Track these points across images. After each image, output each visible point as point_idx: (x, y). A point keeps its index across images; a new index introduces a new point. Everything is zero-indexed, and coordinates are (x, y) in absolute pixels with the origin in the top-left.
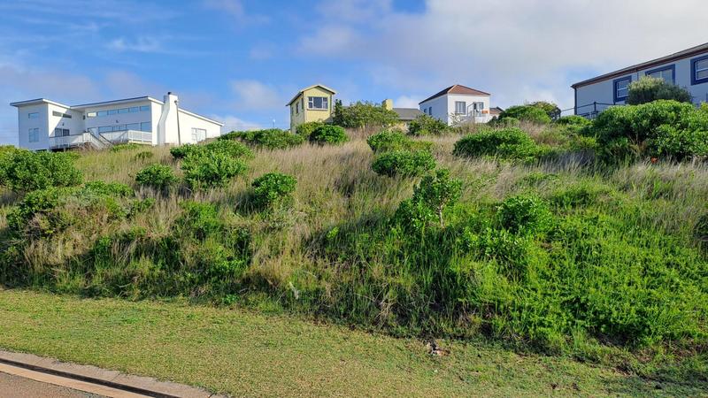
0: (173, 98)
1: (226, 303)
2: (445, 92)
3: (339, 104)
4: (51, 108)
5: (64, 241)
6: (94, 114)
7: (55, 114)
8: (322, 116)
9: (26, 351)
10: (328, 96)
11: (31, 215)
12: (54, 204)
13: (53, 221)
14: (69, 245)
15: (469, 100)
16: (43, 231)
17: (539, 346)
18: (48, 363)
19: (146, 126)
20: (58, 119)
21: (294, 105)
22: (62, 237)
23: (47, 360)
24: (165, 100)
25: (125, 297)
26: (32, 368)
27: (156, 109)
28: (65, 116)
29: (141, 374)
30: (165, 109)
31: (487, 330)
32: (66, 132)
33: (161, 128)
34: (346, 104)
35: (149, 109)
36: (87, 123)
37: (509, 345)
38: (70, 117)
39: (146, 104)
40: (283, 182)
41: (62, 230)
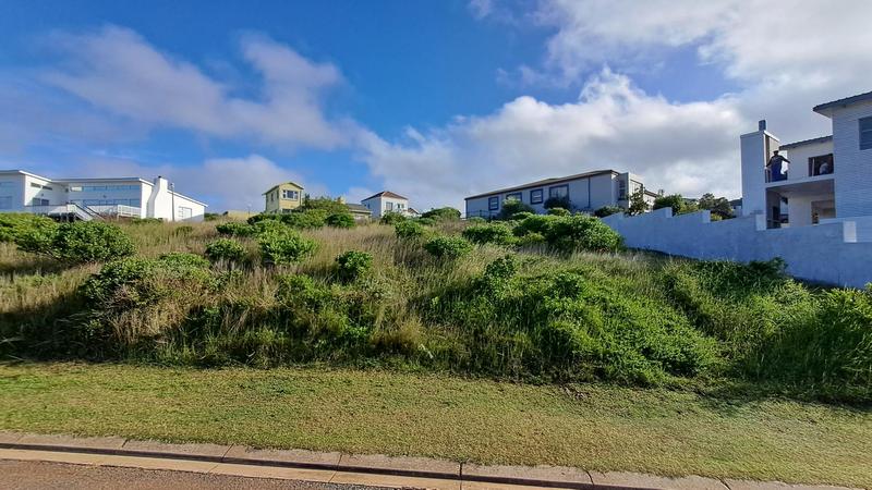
0: (163, 183)
1: (369, 365)
2: (380, 195)
3: (307, 197)
4: (29, 180)
5: (159, 312)
6: (80, 189)
7: (33, 185)
8: (295, 204)
9: (200, 440)
10: (297, 190)
11: (113, 286)
12: (141, 276)
13: (144, 292)
14: (164, 315)
15: (395, 201)
16: (134, 303)
17: (640, 383)
18: (239, 452)
19: (137, 202)
20: (38, 190)
21: (270, 195)
22: (157, 308)
23: (236, 448)
24: (156, 182)
25: (252, 365)
26: (222, 460)
27: (146, 190)
28: (44, 187)
29: (367, 452)
30: (155, 190)
31: (600, 373)
32: (45, 203)
33: (150, 205)
34: (312, 198)
35: (139, 189)
36: (70, 196)
37: (622, 383)
38: (50, 189)
39: (138, 184)
40: (366, 259)
41: (156, 301)
